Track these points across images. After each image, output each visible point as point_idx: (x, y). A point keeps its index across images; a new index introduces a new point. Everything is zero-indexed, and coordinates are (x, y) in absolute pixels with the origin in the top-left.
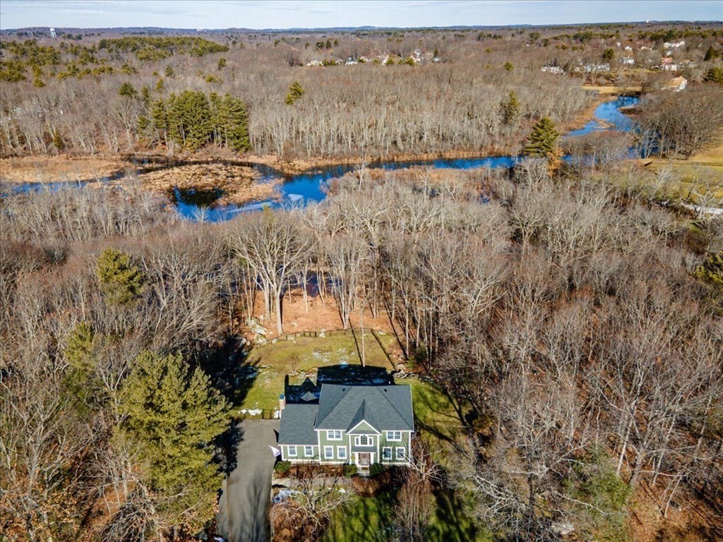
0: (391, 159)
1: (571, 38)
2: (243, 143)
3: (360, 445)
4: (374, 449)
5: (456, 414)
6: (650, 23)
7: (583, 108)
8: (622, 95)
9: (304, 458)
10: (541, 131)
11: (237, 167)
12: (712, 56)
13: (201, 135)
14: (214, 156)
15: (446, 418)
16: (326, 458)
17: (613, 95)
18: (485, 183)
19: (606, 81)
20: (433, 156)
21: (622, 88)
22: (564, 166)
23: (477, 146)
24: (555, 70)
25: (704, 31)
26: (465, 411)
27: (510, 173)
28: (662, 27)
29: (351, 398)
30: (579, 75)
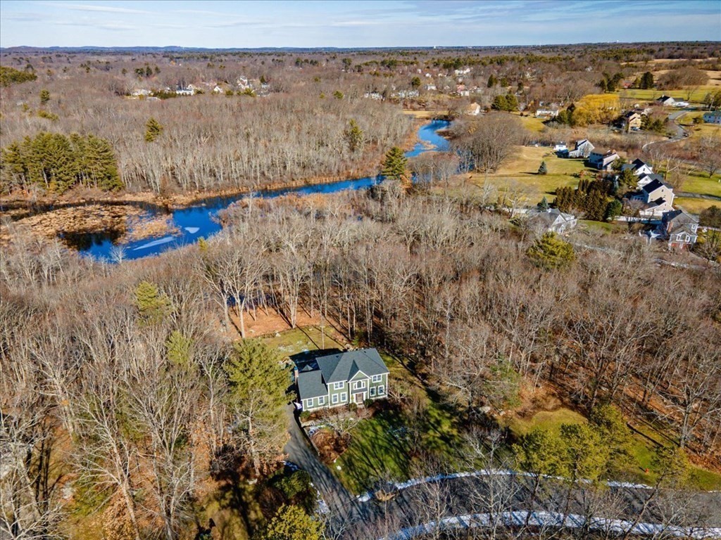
0: (264, 188)
1: (379, 64)
2: (115, 183)
3: (357, 389)
4: (366, 389)
5: (401, 365)
6: (437, 48)
7: (408, 132)
8: (434, 119)
9: (318, 406)
10: (393, 158)
11: (117, 207)
12: (494, 84)
13: (67, 177)
14: (86, 197)
15: (395, 369)
16: (333, 403)
17: (427, 119)
18: (353, 203)
19: (419, 106)
20: (300, 183)
21: (433, 112)
22: (414, 185)
23: (335, 171)
24: (376, 96)
25: (482, 58)
26: (406, 362)
27: (372, 193)
28: (449, 54)
29: (345, 360)
30: (396, 102)
